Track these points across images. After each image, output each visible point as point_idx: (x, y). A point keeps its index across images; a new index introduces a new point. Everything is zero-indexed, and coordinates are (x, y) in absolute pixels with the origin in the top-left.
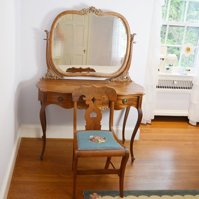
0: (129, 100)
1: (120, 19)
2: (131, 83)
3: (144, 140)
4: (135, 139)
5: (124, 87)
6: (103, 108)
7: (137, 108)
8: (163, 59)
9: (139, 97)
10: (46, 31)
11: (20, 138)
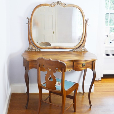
0: (86, 64)
1: (78, 9)
2: (87, 52)
3: (98, 92)
4: (91, 91)
5: (83, 55)
6: (69, 70)
7: (92, 69)
8: (107, 36)
9: (93, 62)
10: (27, 18)
11: (10, 93)
